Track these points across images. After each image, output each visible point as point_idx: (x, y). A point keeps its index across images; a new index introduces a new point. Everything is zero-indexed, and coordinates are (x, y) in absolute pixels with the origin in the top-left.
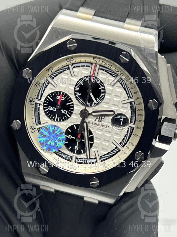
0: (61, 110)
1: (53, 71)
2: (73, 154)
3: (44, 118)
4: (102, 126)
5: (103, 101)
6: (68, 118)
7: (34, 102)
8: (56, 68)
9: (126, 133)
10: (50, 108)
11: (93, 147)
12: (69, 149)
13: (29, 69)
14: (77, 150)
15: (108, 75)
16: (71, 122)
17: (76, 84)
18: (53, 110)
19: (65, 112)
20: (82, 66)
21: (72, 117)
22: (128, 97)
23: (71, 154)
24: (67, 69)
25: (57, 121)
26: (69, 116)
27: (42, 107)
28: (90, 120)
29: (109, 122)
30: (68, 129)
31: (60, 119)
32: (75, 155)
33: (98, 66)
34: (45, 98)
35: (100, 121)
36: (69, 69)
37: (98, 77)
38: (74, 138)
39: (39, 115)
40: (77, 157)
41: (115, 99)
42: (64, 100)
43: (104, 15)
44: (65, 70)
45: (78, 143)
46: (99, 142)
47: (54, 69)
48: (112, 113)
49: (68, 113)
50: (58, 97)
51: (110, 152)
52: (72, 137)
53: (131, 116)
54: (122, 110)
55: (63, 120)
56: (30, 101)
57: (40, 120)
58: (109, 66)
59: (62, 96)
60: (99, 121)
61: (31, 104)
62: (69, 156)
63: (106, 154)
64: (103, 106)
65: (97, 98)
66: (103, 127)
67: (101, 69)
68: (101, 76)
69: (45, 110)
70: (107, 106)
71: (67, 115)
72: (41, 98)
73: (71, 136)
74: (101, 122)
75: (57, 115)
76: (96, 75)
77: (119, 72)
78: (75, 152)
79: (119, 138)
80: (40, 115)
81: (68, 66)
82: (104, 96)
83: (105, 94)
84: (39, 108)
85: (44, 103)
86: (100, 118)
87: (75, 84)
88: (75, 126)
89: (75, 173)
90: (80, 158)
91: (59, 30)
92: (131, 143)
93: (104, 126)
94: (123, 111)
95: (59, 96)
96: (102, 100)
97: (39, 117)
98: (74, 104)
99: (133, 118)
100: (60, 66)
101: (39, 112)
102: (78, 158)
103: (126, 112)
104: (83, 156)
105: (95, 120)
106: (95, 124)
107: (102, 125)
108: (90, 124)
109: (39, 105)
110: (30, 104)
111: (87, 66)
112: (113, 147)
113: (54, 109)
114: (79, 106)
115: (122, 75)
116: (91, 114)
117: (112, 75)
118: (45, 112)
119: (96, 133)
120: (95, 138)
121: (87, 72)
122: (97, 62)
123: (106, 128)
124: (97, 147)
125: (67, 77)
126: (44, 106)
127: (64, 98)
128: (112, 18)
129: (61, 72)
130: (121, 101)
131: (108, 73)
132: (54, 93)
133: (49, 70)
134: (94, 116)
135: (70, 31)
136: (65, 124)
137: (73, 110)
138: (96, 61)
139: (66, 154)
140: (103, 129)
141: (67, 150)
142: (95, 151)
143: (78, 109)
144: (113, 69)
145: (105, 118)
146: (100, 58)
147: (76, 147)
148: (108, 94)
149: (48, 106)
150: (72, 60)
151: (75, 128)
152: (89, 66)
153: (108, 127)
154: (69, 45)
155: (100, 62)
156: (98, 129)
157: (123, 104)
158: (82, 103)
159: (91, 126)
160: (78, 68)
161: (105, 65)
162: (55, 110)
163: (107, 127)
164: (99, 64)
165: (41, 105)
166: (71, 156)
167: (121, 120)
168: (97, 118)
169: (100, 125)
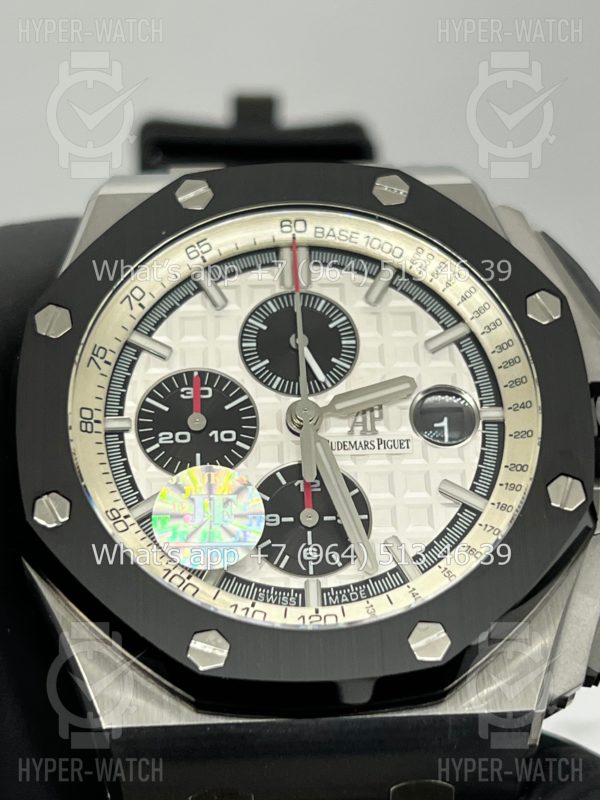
0: (211, 435)
1: (147, 303)
2: (305, 580)
4: (382, 446)
5: (359, 362)
6: (245, 453)
7: (97, 422)
8: (155, 289)
9: (479, 447)
10: (165, 437)
17: (243, 331)
18: (178, 440)
19: (227, 436)
22: (443, 325)
23: (295, 582)
24: (196, 291)
26: (247, 447)
27: (135, 439)
32: (313, 581)
33: (303, 253)
34: (136, 408)
35: (369, 428)
36: (200, 289)
37: (312, 290)
39: (129, 472)
40: (324, 586)
42: (210, 395)
44: (188, 297)
45: (310, 534)
47: (147, 295)
48: (406, 386)
49: (238, 438)
50: (184, 393)
51: (445, 532)
52: (282, 517)
53: (478, 387)
56: (85, 421)
57: (135, 489)
58: (342, 238)
59: (202, 385)
61: (89, 430)
62: (288, 590)
63: (431, 546)
65: (334, 360)
69: (150, 450)
71: (238, 443)
72: (122, 409)
74: (374, 431)
75: (198, 454)
77: (387, 249)
78: (312, 571)
80: (134, 472)
82: (357, 345)
83: (356, 339)
84: (122, 446)
85: (140, 425)
88: (279, 475)
90: (336, 589)
92: (513, 467)
93: (390, 444)
95: (190, 385)
96: (352, 361)
97: (132, 480)
98: (254, 399)
99: (488, 391)
101: (126, 464)
102: (328, 590)
104: (348, 576)
105: (351, 432)
106: (354, 445)
107: (380, 442)
109: (121, 438)
110: (86, 431)
113: (182, 437)
115: (397, 253)
116: (330, 408)
118: (151, 456)
122: (297, 235)
123: (399, 450)
126: (141, 436)
127: (210, 390)
129: (174, 308)
132: (168, 381)
133: (132, 299)
134: (343, 413)
137: (255, 422)
138: (291, 234)
139: (276, 589)
140: (389, 458)
144: (361, 243)
145: (385, 413)
146: (303, 219)
149: (155, 433)
150: (206, 248)
151: (284, 483)
153: (405, 444)
155: (309, 235)
158: (282, 391)
161: (330, 240)
162: (188, 440)
163: (403, 444)
164: (302, 246)
165: (127, 436)
166: (296, 591)
167: (442, 428)
168: (355, 424)
169: (376, 444)
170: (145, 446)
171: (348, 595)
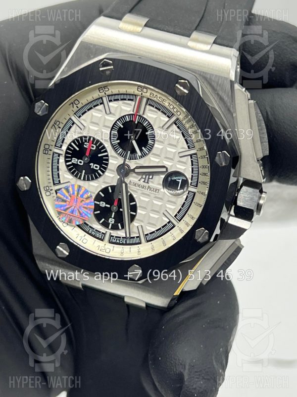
0: (91, 164)
1: (80, 106)
2: (107, 230)
3: (66, 176)
4: (149, 189)
5: (152, 152)
6: (100, 175)
7: (50, 150)
8: (84, 101)
9: (184, 201)
10: (74, 161)
11: (135, 221)
12: (101, 222)
13: (43, 102)
14: (112, 224)
15: (160, 113)
16: (105, 182)
17: (113, 126)
18: (79, 163)
19: (96, 167)
20: (122, 100)
21: (106, 175)
22: (188, 147)
23: (103, 229)
24: (101, 104)
25: (84, 179)
26: (101, 174)
27: (64, 158)
28: (132, 179)
29: (159, 184)
30: (101, 193)
31: (88, 177)
32: (109, 232)
33: (145, 100)
34: (67, 146)
35: (146, 181)
36: (102, 103)
37: (144, 116)
38: (109, 206)
39: (58, 170)
40: (112, 234)
41: (169, 149)
42: (94, 149)
43: (160, 26)
44: (97, 105)
45: (114, 213)
46: (144, 213)
47: (80, 103)
48: (164, 170)
49: (100, 169)
50: (86, 145)
51: (160, 229)
52: (106, 204)
53: (192, 175)
54: (178, 166)
55: (93, 179)
56: (45, 149)
57: (59, 177)
58: (160, 100)
59: (93, 143)
60: (144, 182)
61: (46, 153)
62: (100, 232)
63: (154, 232)
64: (152, 159)
65: (143, 148)
66: (150, 191)
67: (149, 105)
68: (149, 115)
69: (68, 164)
70: (157, 160)
71: (99, 171)
72: (61, 146)
73: (104, 203)
74: (148, 183)
75: (84, 171)
76: (141, 113)
77: (175, 110)
78: (110, 227)
79: (173, 207)
80: (60, 171)
81: (101, 98)
82: (153, 144)
83: (154, 142)
84: (58, 160)
85: (67, 153)
86: (146, 177)
87: (111, 126)
88: (110, 188)
89: (108, 258)
90: (116, 237)
91: (92, 46)
92: (190, 216)
94: (180, 168)
95: (88, 142)
96: (150, 151)
97: (58, 174)
98: (109, 155)
99: (195, 179)
100: (90, 98)
101: (58, 167)
102: (113, 236)
103: (185, 169)
104: (121, 233)
105: (139, 180)
106: (139, 186)
107: (149, 187)
108: (132, 186)
109: (59, 156)
110: (45, 153)
111: (129, 100)
112: (165, 221)
113: (80, 162)
114: (117, 158)
115: (179, 113)
116: (133, 170)
117: (165, 114)
118: (68, 166)
119: (141, 199)
120: (140, 206)
121: (129, 109)
122: (143, 93)
123: (154, 193)
124: (142, 221)
125: (100, 115)
126: (66, 157)
127: (95, 146)
128: (172, 30)
129: (91, 108)
130: (177, 153)
131: (159, 110)
132: (81, 138)
133: (74, 104)
134: (138, 173)
135: (106, 48)
136: (96, 185)
137: (107, 164)
138: (141, 93)
139: (96, 230)
140: (150, 194)
141: (98, 224)
142: (138, 227)
143: (115, 162)
144: (166, 104)
145: (154, 177)
146: (147, 88)
147: (110, 219)
148: (158, 141)
149: (71, 158)
150: (107, 89)
151: (110, 191)
152: (132, 100)
154: (103, 67)
155: (148, 95)
156: (143, 194)
157: (181, 157)
158: (121, 155)
159: (133, 189)
160: (116, 102)
161: (155, 99)
162: (82, 164)
163: (157, 190)
164: (146, 97)
165: (61, 156)
166: (103, 233)
167: (179, 182)
168: (142, 178)
169: (147, 188)
170: (66, 162)
171: (119, 240)
